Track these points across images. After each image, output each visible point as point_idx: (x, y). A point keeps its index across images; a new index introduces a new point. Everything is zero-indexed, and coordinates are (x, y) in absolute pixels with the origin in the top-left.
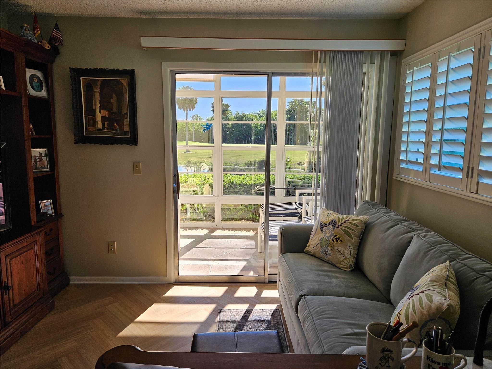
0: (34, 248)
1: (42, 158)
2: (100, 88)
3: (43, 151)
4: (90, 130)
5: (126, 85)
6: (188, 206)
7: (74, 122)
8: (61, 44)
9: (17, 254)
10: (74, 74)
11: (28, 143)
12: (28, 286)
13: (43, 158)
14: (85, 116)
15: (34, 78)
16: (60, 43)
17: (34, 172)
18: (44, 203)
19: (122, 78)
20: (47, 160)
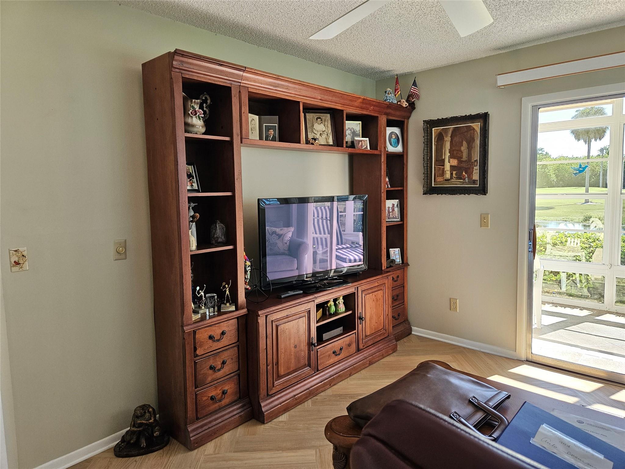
0: (383, 289)
1: (394, 208)
2: (451, 137)
3: (396, 202)
4: (438, 180)
5: (478, 129)
6: (563, 276)
7: (424, 173)
8: (418, 99)
9: (370, 291)
10: (427, 126)
11: (384, 195)
12: (377, 323)
13: (396, 209)
14: (434, 167)
15: (393, 135)
16: (416, 98)
17: (387, 221)
18: (393, 251)
19: (474, 123)
20: (398, 211)
